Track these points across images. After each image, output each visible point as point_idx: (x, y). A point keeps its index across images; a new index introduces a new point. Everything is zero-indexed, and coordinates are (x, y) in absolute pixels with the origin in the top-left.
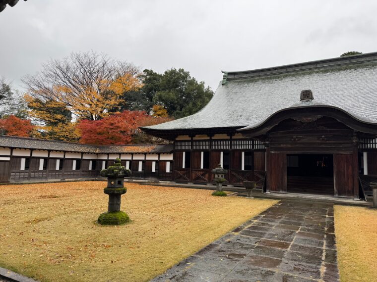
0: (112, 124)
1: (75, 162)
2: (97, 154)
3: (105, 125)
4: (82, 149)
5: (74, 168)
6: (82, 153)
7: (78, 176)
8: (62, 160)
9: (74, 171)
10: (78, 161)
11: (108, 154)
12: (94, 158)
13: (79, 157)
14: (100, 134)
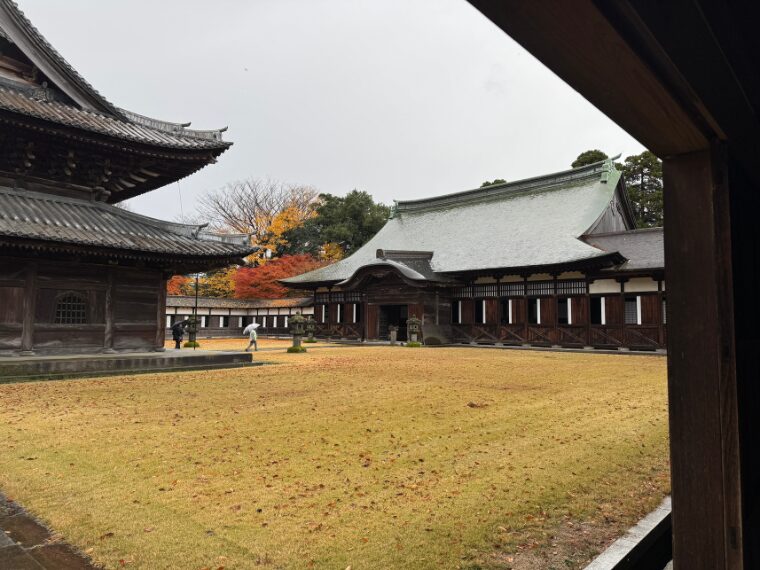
0: (265, 274)
1: (222, 319)
2: (247, 309)
3: (259, 276)
4: (230, 305)
5: (221, 325)
6: (230, 309)
7: (226, 334)
8: (207, 317)
9: (221, 329)
10: (226, 317)
11: (257, 309)
12: (244, 313)
13: (227, 313)
14: (252, 285)
